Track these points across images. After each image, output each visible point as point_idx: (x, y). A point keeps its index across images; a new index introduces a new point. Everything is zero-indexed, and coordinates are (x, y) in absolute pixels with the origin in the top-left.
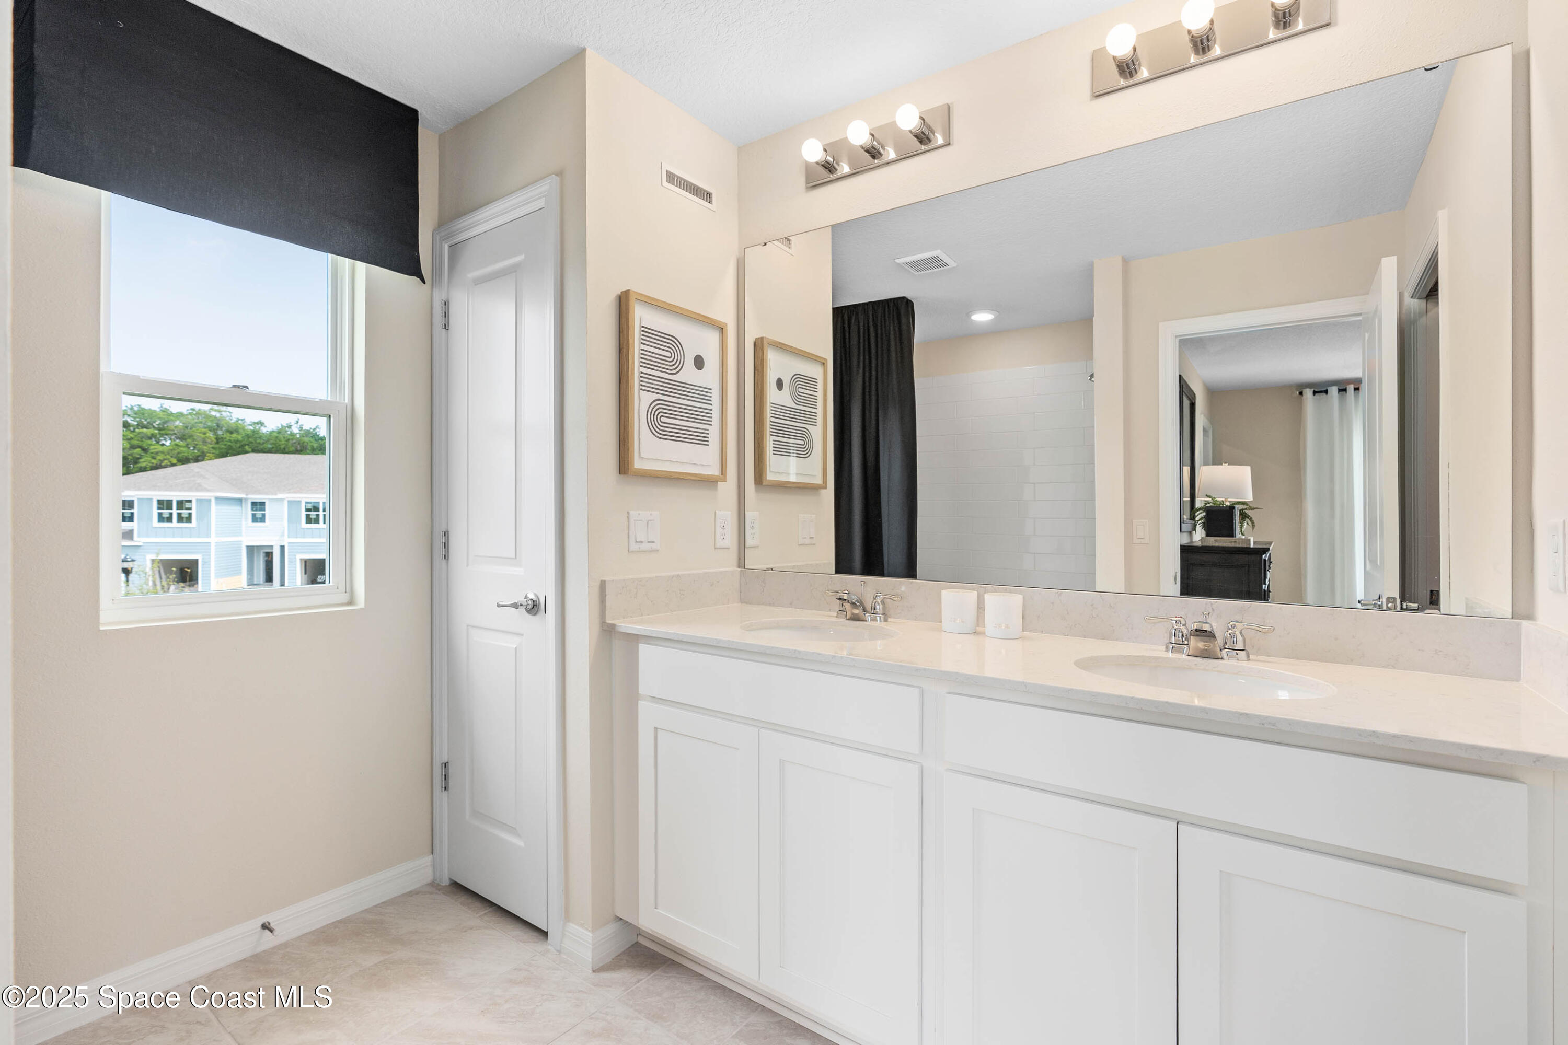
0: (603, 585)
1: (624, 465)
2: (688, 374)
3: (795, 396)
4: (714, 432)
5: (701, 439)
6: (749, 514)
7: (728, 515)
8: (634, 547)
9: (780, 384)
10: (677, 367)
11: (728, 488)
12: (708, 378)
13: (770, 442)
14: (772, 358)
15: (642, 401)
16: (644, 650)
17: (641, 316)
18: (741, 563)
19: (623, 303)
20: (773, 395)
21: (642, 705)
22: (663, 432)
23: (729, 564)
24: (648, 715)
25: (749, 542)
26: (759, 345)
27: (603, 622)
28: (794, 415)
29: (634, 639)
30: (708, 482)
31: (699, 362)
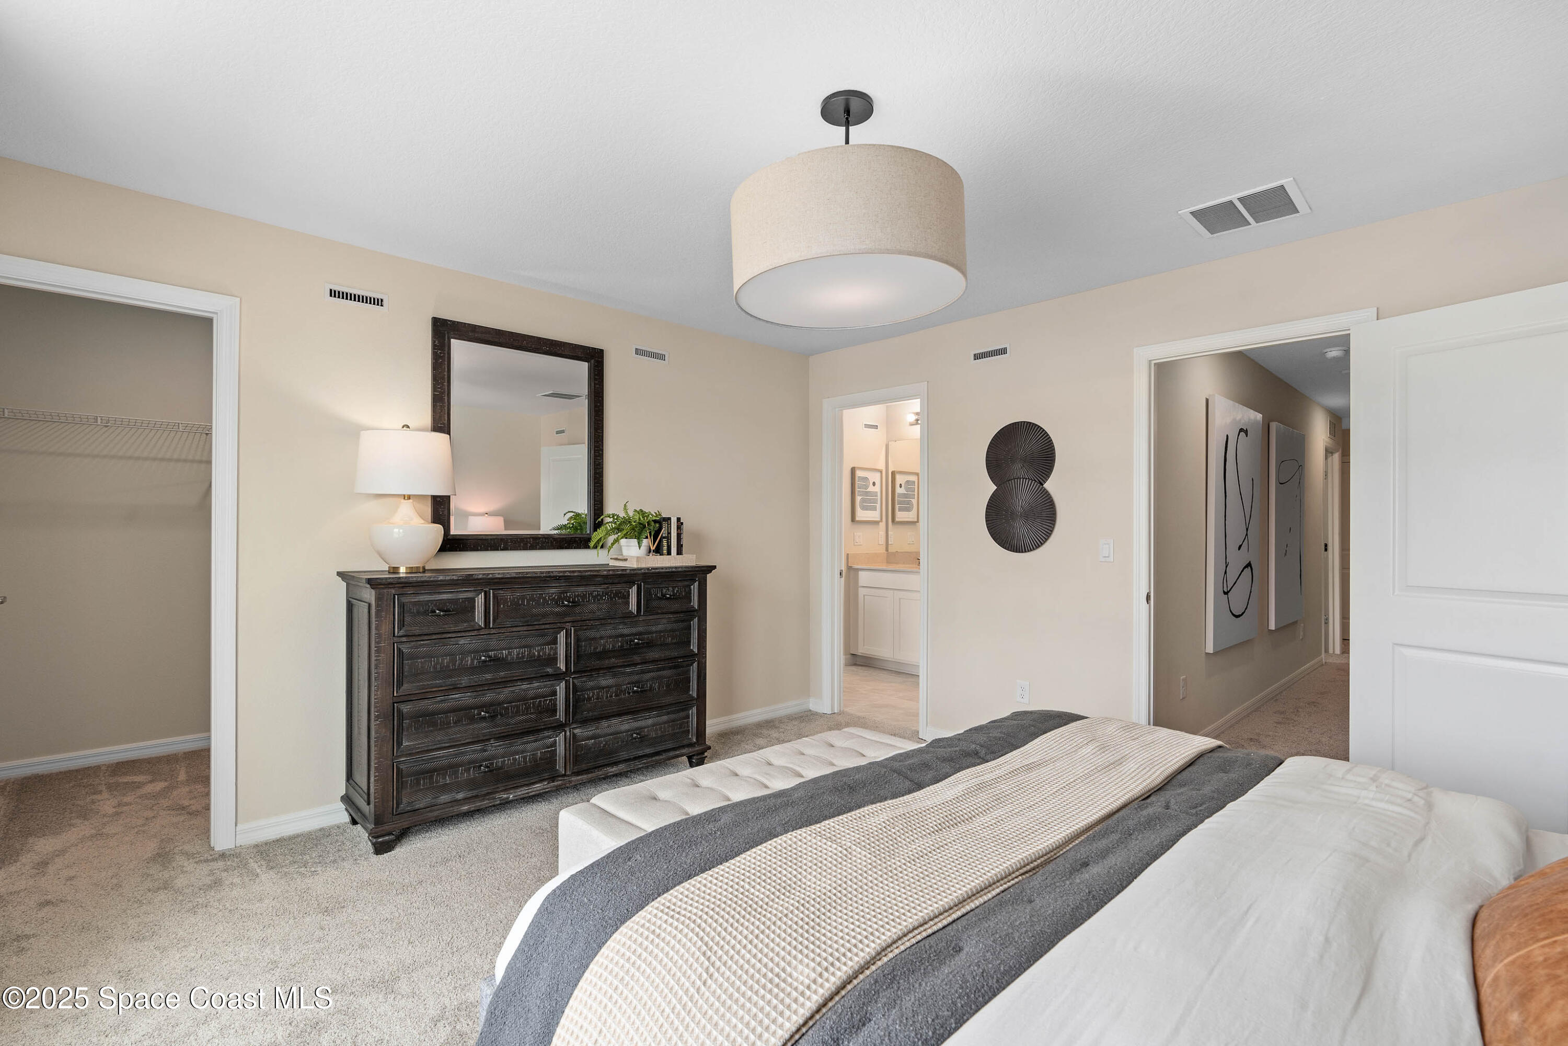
0: (848, 554)
1: (853, 519)
2: (871, 489)
3: (907, 490)
4: (878, 506)
5: (874, 509)
6: (890, 533)
7: (882, 533)
8: (856, 544)
9: (901, 486)
10: (867, 487)
11: (883, 525)
12: (877, 489)
13: (897, 506)
14: (898, 477)
15: (858, 499)
16: (861, 573)
17: (859, 474)
18: (887, 550)
19: (853, 471)
20: (899, 491)
21: (860, 589)
22: (865, 508)
23: (883, 550)
24: (862, 592)
25: (890, 543)
26: (893, 473)
27: (848, 566)
28: (905, 496)
29: (858, 570)
30: (876, 523)
31: (874, 484)
